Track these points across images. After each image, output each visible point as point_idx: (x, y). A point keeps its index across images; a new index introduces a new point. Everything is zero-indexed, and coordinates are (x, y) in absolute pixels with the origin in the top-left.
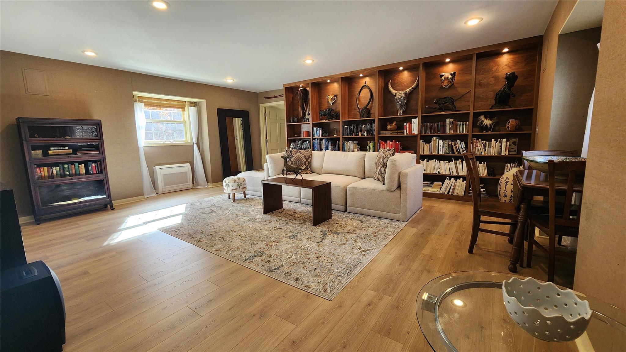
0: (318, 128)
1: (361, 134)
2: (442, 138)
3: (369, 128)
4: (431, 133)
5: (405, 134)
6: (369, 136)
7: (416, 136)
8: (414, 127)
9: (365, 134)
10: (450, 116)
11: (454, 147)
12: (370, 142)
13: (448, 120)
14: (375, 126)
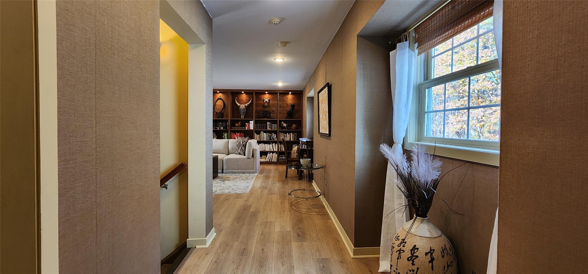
2: (265, 132)
3: (224, 125)
4: (260, 129)
5: (246, 129)
6: (224, 130)
7: (252, 131)
8: (251, 125)
9: (222, 128)
10: (269, 121)
11: (271, 137)
12: (225, 133)
13: (268, 123)
14: (229, 124)
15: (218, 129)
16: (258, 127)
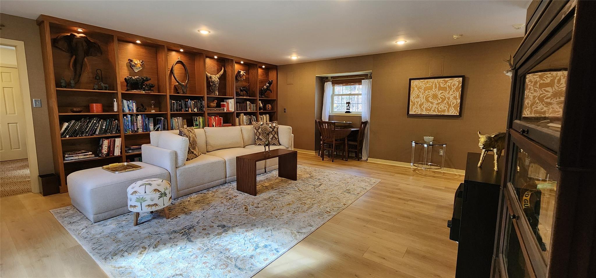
0: (131, 101)
1: (191, 110)
2: (245, 114)
3: (199, 105)
4: (240, 111)
5: (225, 111)
6: (199, 112)
7: (232, 113)
8: (231, 105)
9: (196, 110)
10: (249, 100)
11: (251, 120)
12: (200, 118)
13: (248, 102)
14: (205, 103)
15: (190, 111)
16: (238, 108)
